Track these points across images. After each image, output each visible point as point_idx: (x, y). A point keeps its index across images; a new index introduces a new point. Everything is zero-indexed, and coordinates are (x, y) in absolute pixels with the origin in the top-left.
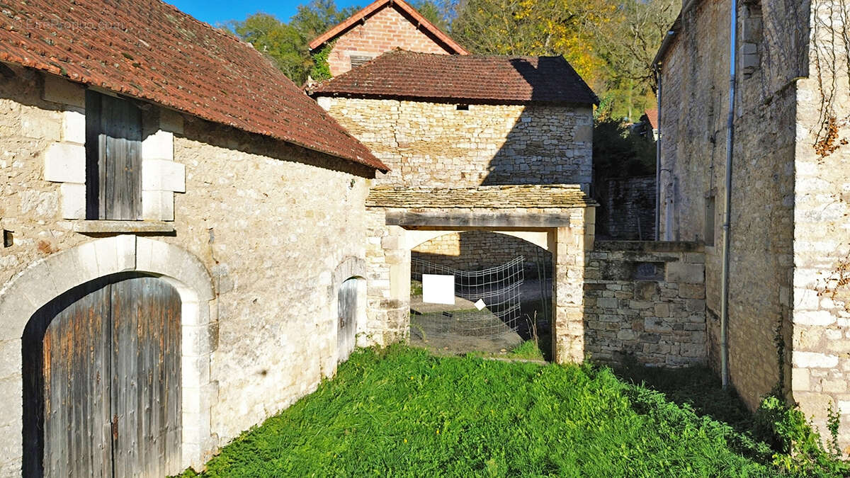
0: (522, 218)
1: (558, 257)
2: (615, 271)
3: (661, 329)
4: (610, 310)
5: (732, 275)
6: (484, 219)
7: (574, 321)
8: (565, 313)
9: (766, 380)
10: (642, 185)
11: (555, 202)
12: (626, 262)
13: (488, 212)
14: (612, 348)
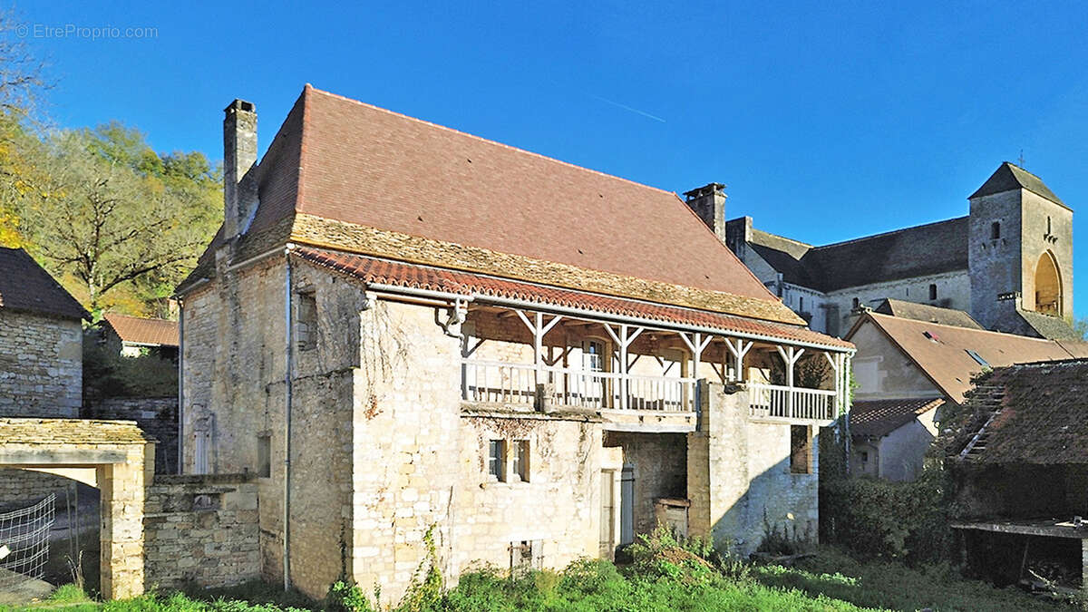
0: (71, 454)
1: (114, 494)
2: (175, 504)
3: (220, 553)
4: (170, 541)
5: (292, 501)
6: (20, 456)
7: (133, 556)
8: (122, 549)
9: (329, 574)
10: (124, 408)
11: (109, 438)
12: (186, 495)
13: (26, 448)
14: (172, 577)
